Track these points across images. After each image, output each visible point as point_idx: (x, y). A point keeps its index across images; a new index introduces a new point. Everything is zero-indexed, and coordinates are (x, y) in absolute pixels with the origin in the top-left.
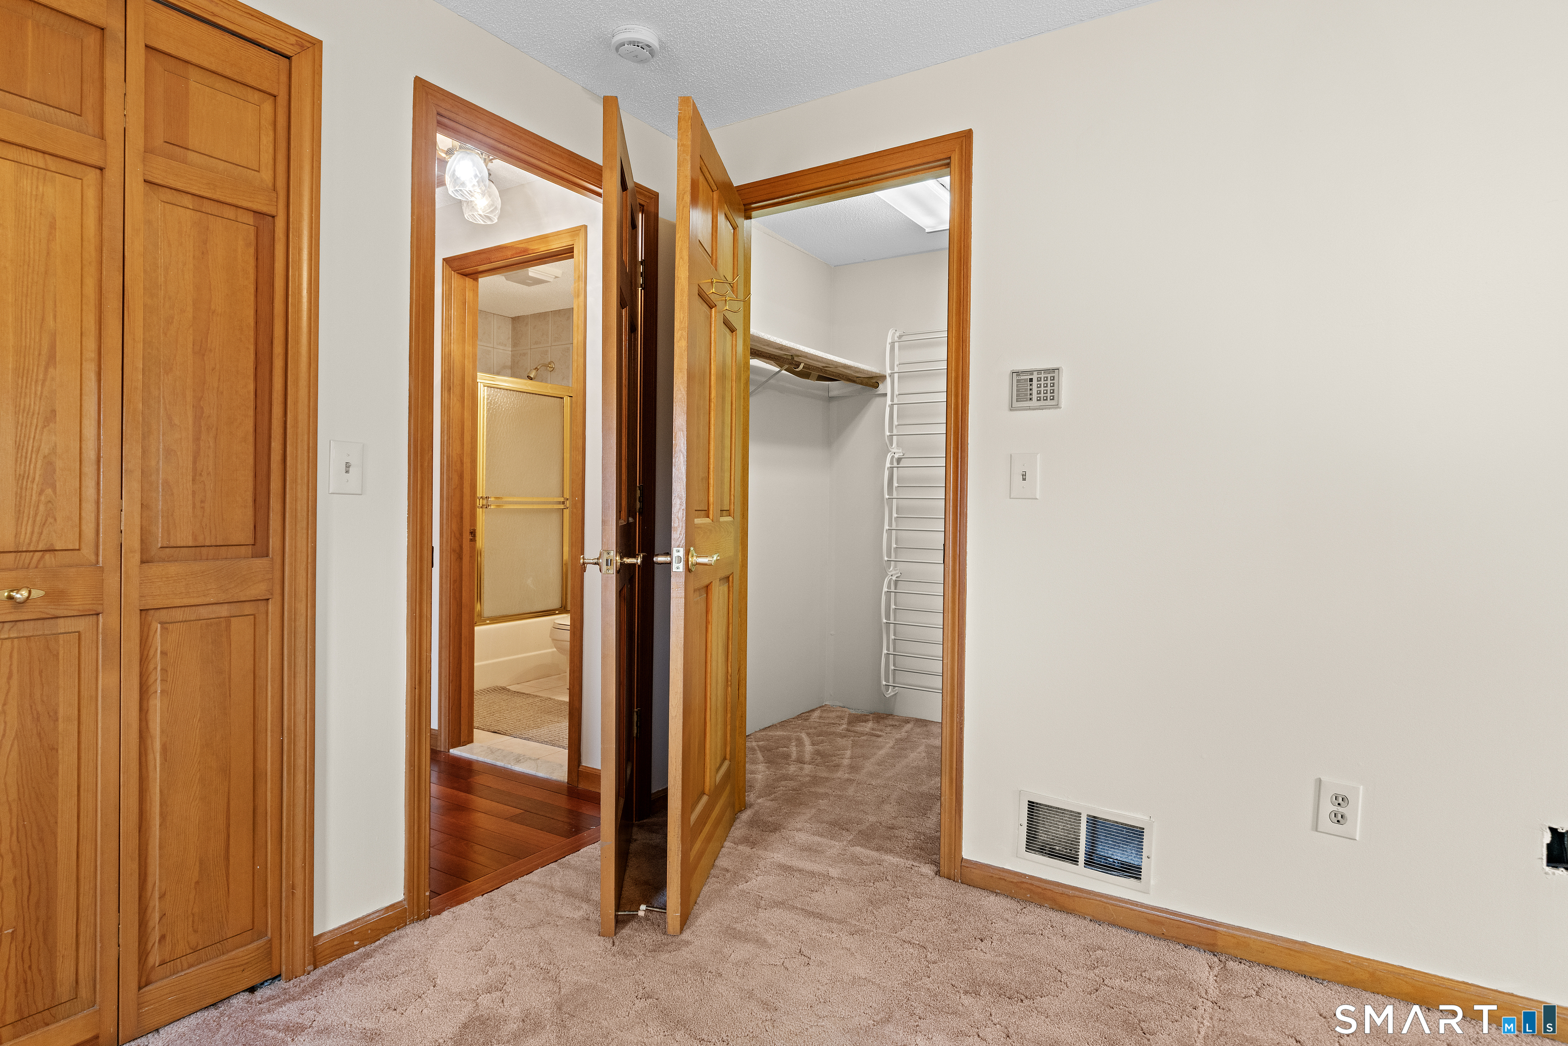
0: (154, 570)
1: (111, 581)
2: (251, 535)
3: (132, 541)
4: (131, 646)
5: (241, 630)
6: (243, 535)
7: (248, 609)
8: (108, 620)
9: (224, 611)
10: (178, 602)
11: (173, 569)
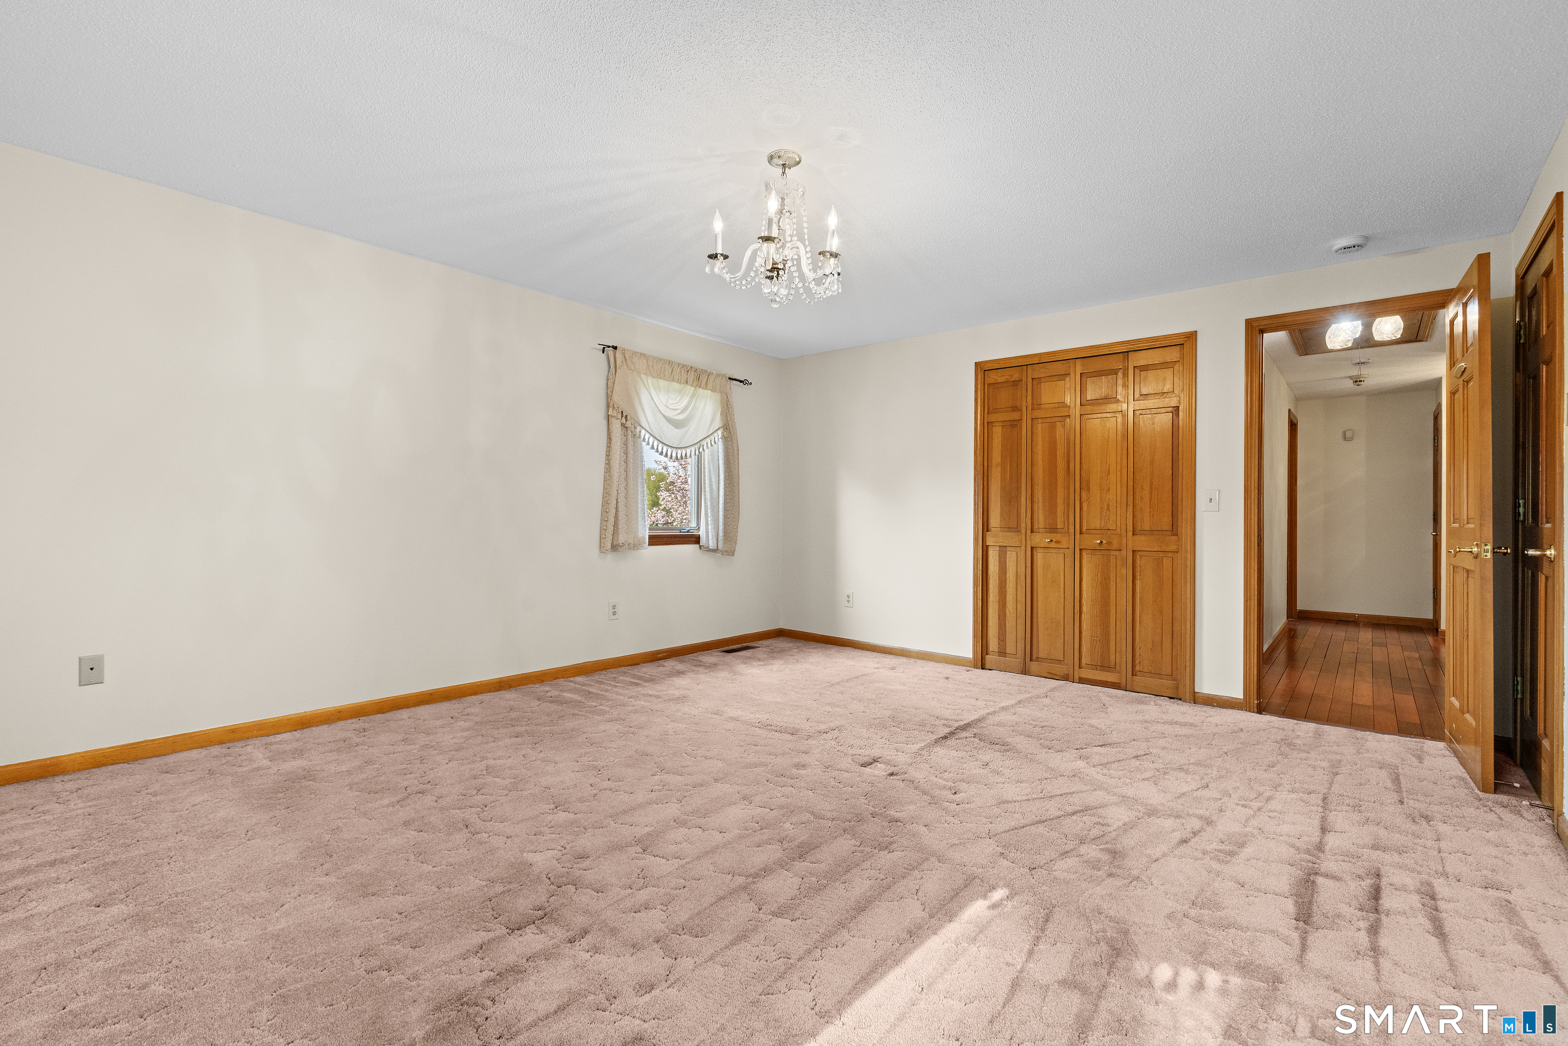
0: (1136, 538)
1: (1124, 542)
2: (1171, 528)
3: (1130, 528)
4: (1130, 561)
5: (1167, 562)
6: (1169, 528)
7: (1170, 555)
8: (1124, 552)
9: (1161, 555)
10: (1144, 549)
11: (1142, 538)
